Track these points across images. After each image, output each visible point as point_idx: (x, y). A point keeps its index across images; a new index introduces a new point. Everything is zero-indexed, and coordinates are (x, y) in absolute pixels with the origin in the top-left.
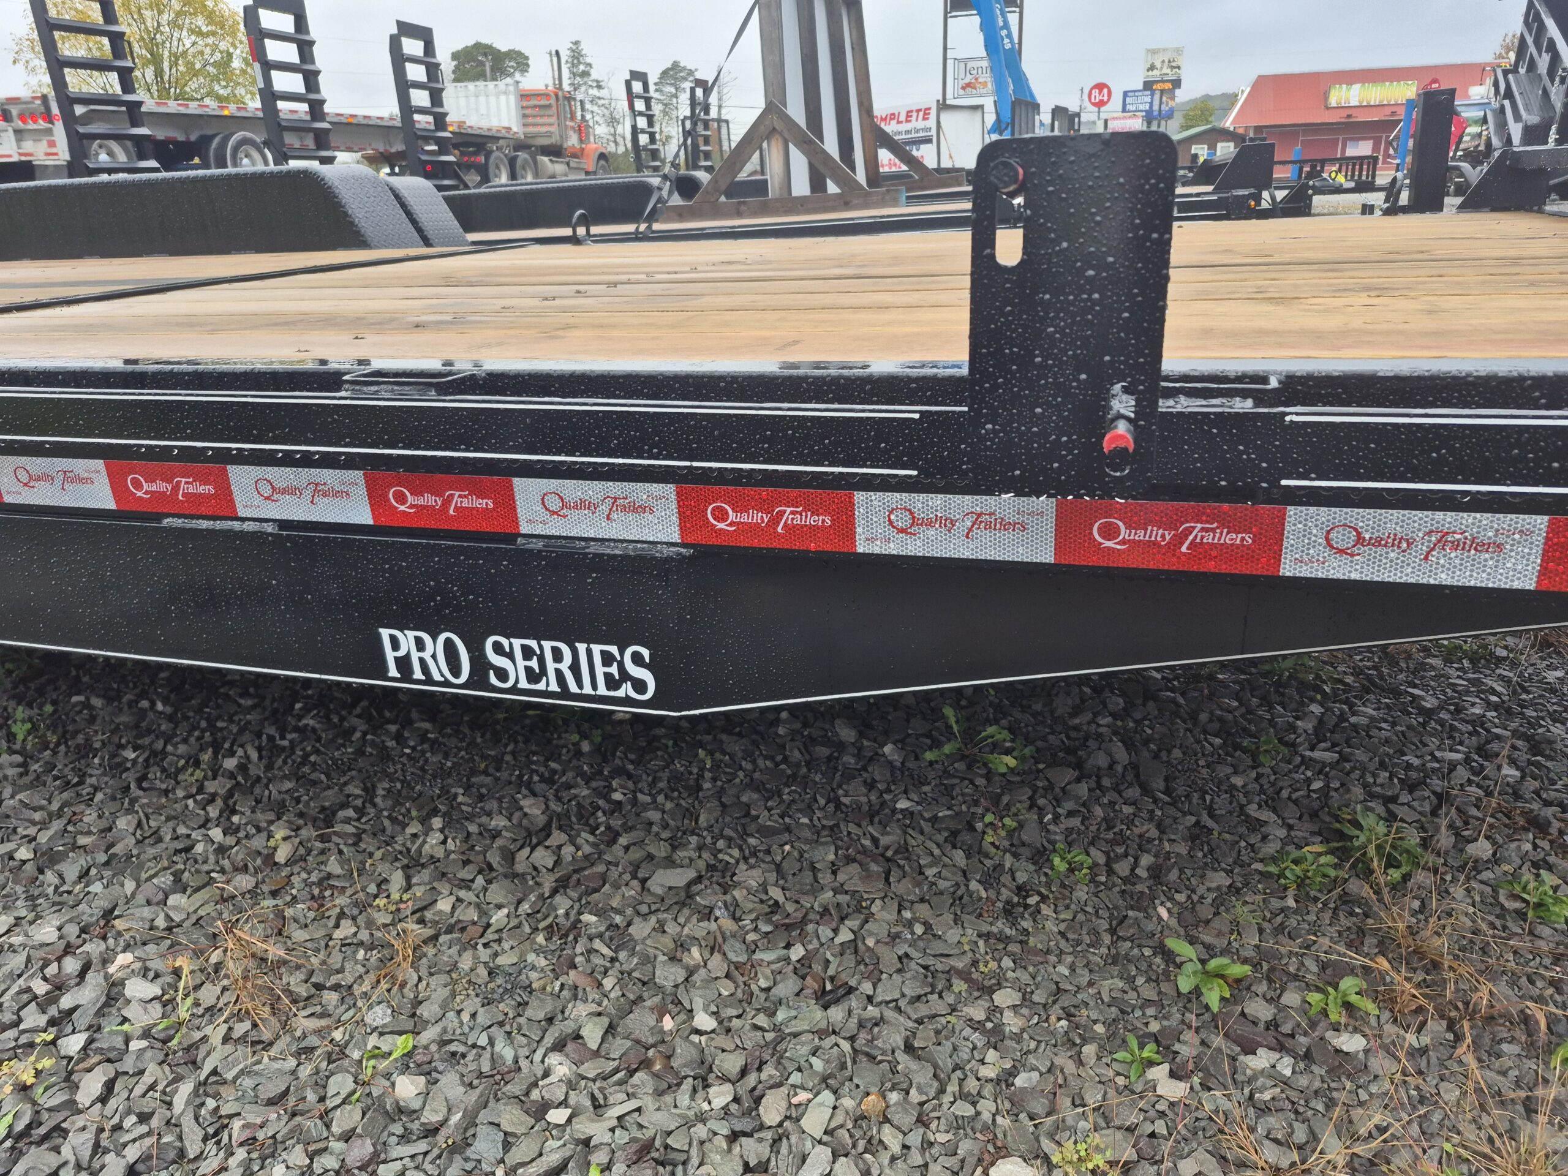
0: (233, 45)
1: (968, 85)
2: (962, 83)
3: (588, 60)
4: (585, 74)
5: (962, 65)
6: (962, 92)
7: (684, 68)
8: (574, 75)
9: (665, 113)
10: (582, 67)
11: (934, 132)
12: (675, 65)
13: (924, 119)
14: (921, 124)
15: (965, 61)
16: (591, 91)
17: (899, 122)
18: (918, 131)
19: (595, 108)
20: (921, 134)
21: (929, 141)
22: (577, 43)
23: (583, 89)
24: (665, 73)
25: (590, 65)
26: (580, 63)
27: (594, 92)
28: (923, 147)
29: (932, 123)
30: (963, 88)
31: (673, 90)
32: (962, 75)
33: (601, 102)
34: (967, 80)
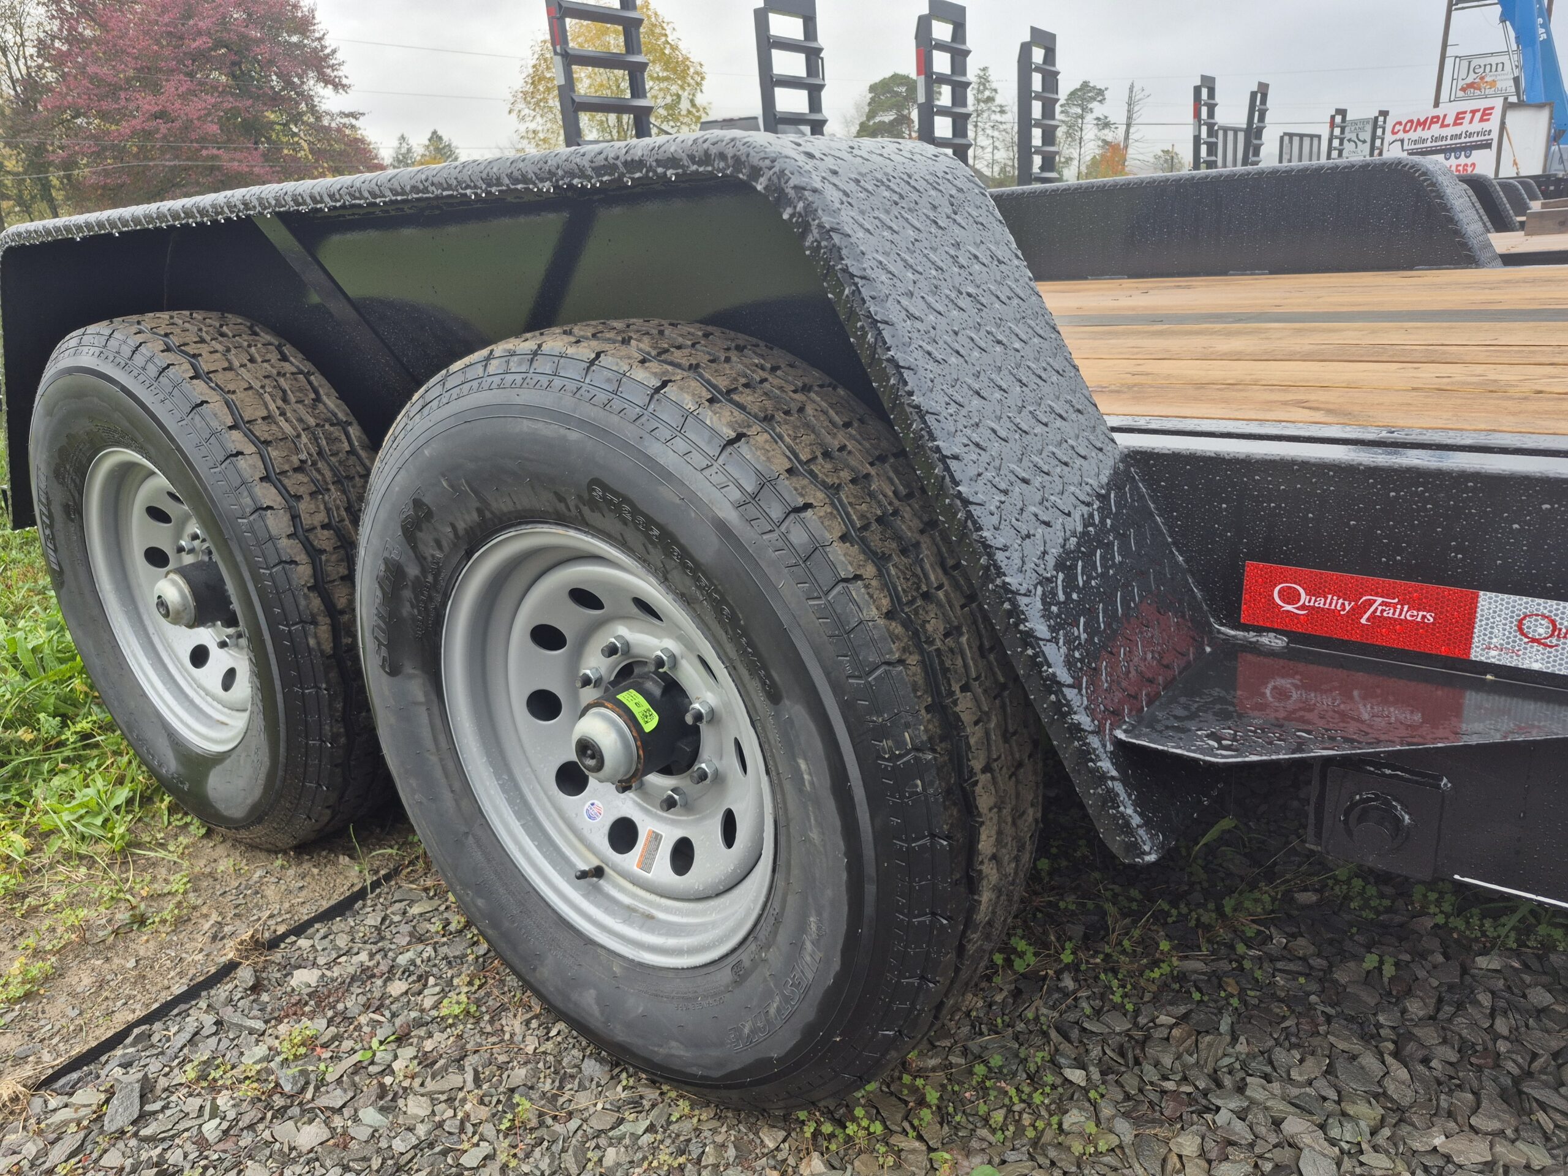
0: (683, 88)
1: (1471, 85)
2: (1461, 84)
3: (994, 85)
4: (990, 99)
5: (1465, 64)
6: (1460, 94)
7: (1094, 88)
8: (978, 101)
9: (1068, 135)
10: (987, 93)
11: (1495, 135)
12: (1085, 84)
13: (1482, 120)
14: (1476, 126)
15: (1470, 58)
16: (993, 117)
17: (1443, 126)
18: (1471, 135)
19: (996, 134)
20: (1475, 138)
21: (1487, 145)
22: (985, 69)
23: (985, 115)
24: (1073, 94)
25: (995, 91)
26: (985, 88)
27: (997, 117)
28: (1475, 153)
29: (1494, 124)
30: (1463, 89)
31: (1079, 111)
32: (1463, 74)
33: (1002, 127)
34: (1469, 80)
